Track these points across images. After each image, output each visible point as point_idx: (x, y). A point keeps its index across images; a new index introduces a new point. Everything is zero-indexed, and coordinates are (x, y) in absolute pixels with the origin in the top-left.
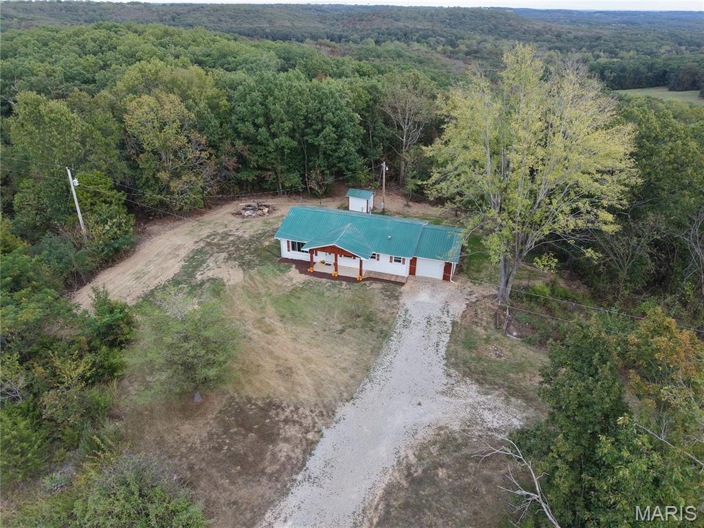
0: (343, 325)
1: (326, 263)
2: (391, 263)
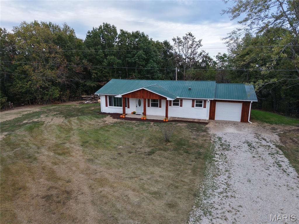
0: (151, 148)
1: (136, 114)
2: (193, 108)
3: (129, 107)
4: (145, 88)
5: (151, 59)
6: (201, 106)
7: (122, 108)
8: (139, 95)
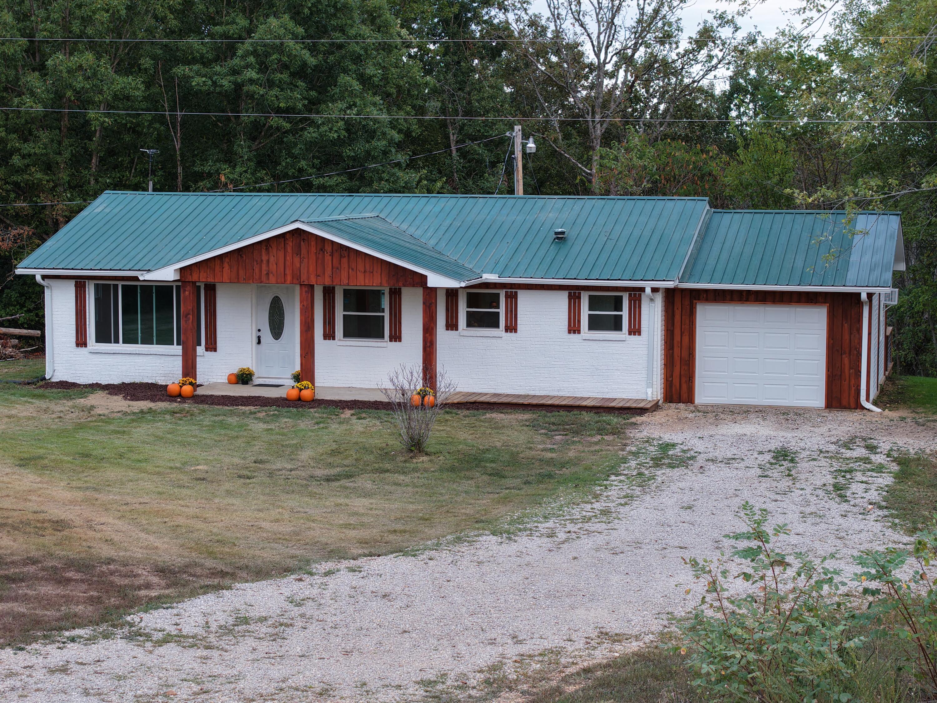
0: (340, 469)
1: (257, 381)
2: (572, 336)
3: (212, 346)
4: (309, 223)
5: (346, 71)
6: (616, 324)
7: (177, 349)
8: (273, 267)
